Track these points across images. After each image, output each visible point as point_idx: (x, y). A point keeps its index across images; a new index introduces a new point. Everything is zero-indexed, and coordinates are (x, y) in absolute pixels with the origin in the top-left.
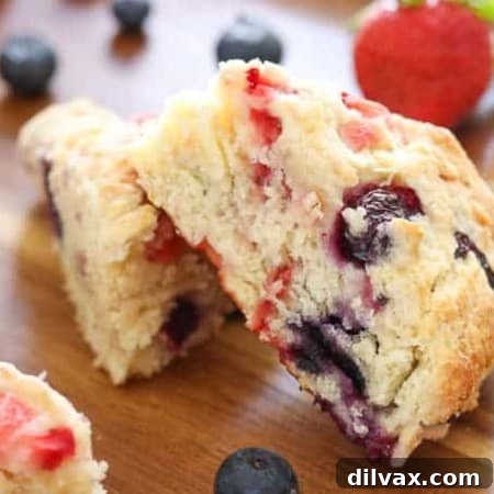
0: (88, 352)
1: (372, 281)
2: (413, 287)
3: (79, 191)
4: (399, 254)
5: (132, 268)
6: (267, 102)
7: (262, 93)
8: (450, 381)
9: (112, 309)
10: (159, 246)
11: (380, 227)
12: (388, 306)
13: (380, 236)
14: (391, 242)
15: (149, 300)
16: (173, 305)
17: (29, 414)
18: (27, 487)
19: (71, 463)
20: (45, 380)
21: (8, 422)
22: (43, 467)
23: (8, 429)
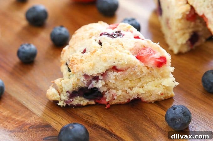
5: (183, 21)
9: (176, 32)
10: (190, 16)
15: (186, 31)
16: (192, 34)
17: (154, 52)
18: (152, 72)
19: (165, 66)
20: (159, 45)
21: (149, 54)
22: (157, 67)
23: (149, 55)
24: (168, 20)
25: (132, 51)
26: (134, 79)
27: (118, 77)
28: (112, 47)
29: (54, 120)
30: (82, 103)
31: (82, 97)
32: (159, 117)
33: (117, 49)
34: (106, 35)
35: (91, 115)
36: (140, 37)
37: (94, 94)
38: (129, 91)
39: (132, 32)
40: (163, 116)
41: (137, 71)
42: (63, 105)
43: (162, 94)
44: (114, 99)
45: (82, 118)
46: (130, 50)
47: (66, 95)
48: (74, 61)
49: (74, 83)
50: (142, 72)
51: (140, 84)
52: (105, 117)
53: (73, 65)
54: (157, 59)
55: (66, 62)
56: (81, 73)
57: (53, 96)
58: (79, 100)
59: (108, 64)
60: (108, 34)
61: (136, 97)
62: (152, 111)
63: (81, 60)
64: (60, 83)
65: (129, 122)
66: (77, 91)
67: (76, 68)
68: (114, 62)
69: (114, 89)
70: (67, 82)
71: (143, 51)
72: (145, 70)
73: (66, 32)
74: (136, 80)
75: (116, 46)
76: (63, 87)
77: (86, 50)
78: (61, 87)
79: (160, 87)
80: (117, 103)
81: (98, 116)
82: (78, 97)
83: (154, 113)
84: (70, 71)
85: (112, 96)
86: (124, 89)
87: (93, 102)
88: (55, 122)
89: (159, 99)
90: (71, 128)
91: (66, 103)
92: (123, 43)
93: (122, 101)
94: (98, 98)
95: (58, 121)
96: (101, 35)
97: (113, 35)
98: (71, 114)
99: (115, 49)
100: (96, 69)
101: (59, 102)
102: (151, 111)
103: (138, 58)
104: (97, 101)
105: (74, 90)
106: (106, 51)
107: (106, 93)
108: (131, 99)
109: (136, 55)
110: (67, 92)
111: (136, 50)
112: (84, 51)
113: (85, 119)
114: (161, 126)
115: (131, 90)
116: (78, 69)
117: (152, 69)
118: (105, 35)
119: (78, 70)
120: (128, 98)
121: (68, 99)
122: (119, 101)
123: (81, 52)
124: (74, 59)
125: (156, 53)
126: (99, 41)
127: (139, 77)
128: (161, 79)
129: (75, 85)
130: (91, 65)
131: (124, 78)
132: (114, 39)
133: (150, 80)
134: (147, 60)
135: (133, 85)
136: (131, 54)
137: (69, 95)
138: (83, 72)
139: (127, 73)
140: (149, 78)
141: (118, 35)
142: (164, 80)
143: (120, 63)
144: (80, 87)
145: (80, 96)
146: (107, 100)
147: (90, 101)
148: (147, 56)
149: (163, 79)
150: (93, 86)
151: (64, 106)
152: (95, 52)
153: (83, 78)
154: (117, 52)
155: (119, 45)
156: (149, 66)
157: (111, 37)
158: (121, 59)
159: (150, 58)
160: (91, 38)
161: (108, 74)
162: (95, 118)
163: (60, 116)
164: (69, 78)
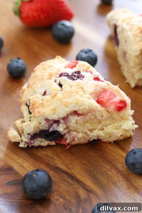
0: (124, 78)
3: (127, 35)
9: (134, 68)
17: (115, 96)
18: (113, 115)
19: (125, 110)
20: (118, 87)
21: (109, 98)
22: (118, 111)
23: (109, 100)
24: (125, 54)
25: (92, 95)
26: (95, 122)
27: (79, 121)
28: (73, 91)
29: (16, 162)
30: (43, 144)
31: (43, 139)
32: (119, 159)
33: (78, 94)
34: (66, 76)
35: (52, 157)
36: (99, 78)
37: (55, 136)
38: (89, 133)
39: (91, 73)
40: (122, 157)
41: (97, 115)
42: (24, 146)
43: (121, 136)
44: (75, 140)
45: (43, 160)
46: (91, 94)
47: (27, 137)
48: (35, 104)
49: (35, 127)
50: (102, 116)
51: (100, 127)
52: (66, 159)
53: (34, 109)
54: (117, 103)
55: (26, 102)
56: (42, 117)
57: (15, 138)
58: (40, 142)
59: (69, 109)
60: (68, 76)
61: (96, 139)
62: (112, 152)
63: (42, 104)
64: (21, 125)
65: (90, 164)
66: (38, 133)
67: (37, 112)
68: (75, 107)
69: (75, 131)
70: (28, 125)
71: (103, 94)
72: (105, 114)
73: (22, 64)
74: (97, 123)
75: (76, 90)
76: (23, 129)
77: (47, 92)
78: (22, 129)
79: (120, 129)
80: (77, 143)
81: (59, 157)
82: (39, 138)
83: (114, 154)
84: (30, 113)
85: (72, 138)
86: (84, 131)
87: (53, 143)
88: (17, 164)
89: (118, 140)
90: (34, 176)
91: (27, 145)
92: (84, 87)
93: (82, 142)
94: (59, 139)
95: (20, 163)
96: (61, 75)
97: (73, 77)
98: (32, 156)
99: (76, 93)
100: (57, 113)
101: (20, 143)
102: (110, 152)
103: (98, 102)
104: (57, 142)
105: (35, 132)
106: (67, 95)
107: (67, 136)
108: (91, 140)
109: (96, 99)
110: (28, 134)
111: (97, 93)
112: (45, 94)
113: (46, 161)
114: (121, 169)
115: (91, 132)
116: (39, 113)
117: (113, 114)
118: (64, 76)
119: (39, 115)
120: (88, 139)
121: (30, 141)
122: (79, 142)
123: (41, 95)
124: (35, 103)
125: (116, 97)
126: (59, 83)
127: (99, 120)
128: (120, 121)
129: (36, 128)
130: (52, 110)
131: (85, 122)
132: (74, 81)
133: (110, 123)
134: (108, 105)
135: (93, 127)
136: (92, 98)
137: (30, 137)
138: (44, 116)
139: (87, 117)
140: (109, 121)
141: (78, 77)
142: (124, 122)
143: (81, 108)
144: (41, 129)
145: (41, 138)
146: (68, 141)
147: (51, 142)
148: (108, 101)
149: (122, 122)
150: (53, 129)
151: (26, 147)
152: (55, 96)
153: (44, 122)
154: (78, 96)
155: (80, 88)
156: (110, 110)
157: (71, 79)
158: (82, 104)
159: (110, 102)
160: (50, 78)
161: (69, 118)
162: (56, 160)
163: (21, 157)
164: (30, 121)
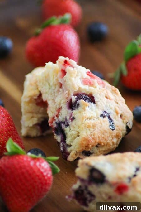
1: (73, 113)
2: (81, 117)
4: (80, 108)
6: (66, 68)
7: (66, 66)
8: (83, 141)
11: (78, 101)
12: (74, 120)
13: (77, 103)
14: (80, 105)
